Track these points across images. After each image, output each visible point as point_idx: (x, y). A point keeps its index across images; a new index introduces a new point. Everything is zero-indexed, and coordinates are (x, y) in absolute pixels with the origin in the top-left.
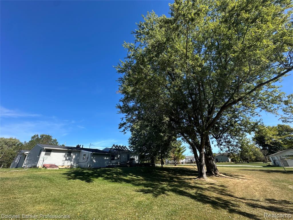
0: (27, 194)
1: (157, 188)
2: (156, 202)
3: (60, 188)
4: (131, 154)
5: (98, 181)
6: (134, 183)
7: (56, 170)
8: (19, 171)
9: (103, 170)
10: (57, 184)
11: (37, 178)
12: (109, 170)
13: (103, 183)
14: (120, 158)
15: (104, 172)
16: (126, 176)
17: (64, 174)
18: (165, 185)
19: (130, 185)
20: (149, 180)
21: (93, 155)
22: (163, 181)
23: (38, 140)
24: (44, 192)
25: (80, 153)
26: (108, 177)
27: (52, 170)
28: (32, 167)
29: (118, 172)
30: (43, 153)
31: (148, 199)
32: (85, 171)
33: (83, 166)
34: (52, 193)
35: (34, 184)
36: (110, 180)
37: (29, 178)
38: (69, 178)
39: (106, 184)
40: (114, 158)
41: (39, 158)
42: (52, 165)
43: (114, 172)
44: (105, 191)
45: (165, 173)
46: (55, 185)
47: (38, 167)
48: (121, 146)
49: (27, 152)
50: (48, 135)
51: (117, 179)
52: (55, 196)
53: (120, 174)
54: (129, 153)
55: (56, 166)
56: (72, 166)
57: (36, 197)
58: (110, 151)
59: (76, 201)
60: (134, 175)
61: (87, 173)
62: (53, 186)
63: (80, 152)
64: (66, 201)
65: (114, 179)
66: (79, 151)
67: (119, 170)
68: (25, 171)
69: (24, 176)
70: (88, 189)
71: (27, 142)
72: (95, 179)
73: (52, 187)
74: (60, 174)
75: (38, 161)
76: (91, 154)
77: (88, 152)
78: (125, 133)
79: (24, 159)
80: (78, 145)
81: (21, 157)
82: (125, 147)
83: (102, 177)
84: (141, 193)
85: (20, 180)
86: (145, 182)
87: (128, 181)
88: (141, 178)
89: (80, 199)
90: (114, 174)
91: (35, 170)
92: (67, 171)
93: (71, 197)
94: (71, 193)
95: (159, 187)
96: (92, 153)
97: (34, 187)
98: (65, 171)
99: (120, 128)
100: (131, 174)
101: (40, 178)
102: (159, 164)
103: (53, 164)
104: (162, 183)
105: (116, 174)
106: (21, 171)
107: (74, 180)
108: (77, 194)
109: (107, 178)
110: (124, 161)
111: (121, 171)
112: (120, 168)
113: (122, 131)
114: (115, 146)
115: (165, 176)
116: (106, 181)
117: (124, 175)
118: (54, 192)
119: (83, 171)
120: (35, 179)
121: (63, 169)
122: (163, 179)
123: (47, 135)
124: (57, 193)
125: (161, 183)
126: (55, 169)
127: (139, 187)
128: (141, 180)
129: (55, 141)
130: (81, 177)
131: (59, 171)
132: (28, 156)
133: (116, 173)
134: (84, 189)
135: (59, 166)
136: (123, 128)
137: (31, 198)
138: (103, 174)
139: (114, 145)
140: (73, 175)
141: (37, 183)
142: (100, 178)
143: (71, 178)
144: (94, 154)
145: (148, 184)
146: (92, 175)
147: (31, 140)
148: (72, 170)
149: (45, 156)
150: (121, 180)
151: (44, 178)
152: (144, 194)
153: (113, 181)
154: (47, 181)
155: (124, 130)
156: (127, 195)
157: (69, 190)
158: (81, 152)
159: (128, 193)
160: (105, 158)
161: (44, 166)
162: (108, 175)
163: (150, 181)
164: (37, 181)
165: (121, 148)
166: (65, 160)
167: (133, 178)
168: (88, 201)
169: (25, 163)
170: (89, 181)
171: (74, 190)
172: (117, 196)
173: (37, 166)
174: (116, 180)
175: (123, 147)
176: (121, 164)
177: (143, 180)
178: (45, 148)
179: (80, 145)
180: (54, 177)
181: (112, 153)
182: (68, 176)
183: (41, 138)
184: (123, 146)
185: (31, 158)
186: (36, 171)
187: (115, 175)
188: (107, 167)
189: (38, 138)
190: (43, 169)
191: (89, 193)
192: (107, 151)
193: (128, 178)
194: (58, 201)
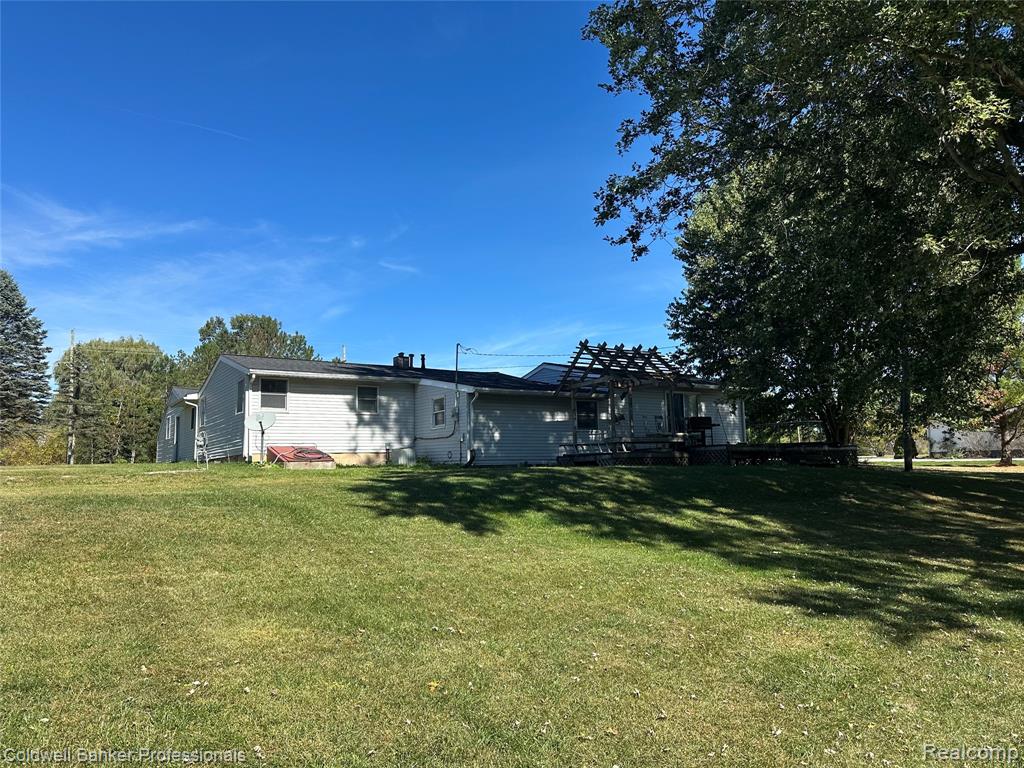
0: (203, 568)
1: (899, 591)
2: (901, 671)
3: (338, 553)
4: (692, 398)
5: (522, 529)
6: (729, 549)
7: (323, 473)
8: (180, 474)
9: (539, 478)
10: (328, 531)
11: (239, 502)
12: (575, 478)
13: (550, 539)
14: (627, 417)
15: (550, 485)
16: (675, 510)
17: (357, 489)
18: (949, 576)
19: (705, 558)
20: (823, 538)
21: (481, 402)
22: (932, 549)
23: (227, 342)
24: (272, 566)
25: (418, 394)
26: (573, 509)
27: (306, 473)
28: (225, 459)
29: (626, 486)
30: (253, 398)
31: (843, 651)
32: (452, 479)
33: (443, 458)
34: (304, 569)
35: (227, 526)
36: (587, 527)
37: (207, 500)
38: (378, 507)
39: (566, 547)
40: (596, 416)
41: (243, 417)
42: (301, 450)
43: (602, 489)
44: (562, 581)
45: (933, 502)
46: (319, 537)
47: (250, 457)
48: (628, 347)
49: (194, 397)
50: (260, 317)
51: (625, 522)
52: (320, 585)
53: (640, 497)
54: (676, 386)
55: (324, 457)
56: (391, 457)
57: (242, 584)
58: (564, 381)
59: (418, 618)
60: (724, 510)
61: (463, 486)
62: (309, 540)
63: (414, 387)
64: (372, 613)
65: (609, 521)
66: (408, 383)
67: (631, 477)
68: (199, 474)
69: (189, 493)
70: (473, 562)
71: (190, 353)
72: (510, 520)
73: (306, 543)
74: (339, 488)
75: (244, 430)
76: (471, 395)
77: (452, 386)
78: (641, 251)
79: (193, 426)
80: (401, 355)
81: (178, 418)
82: (653, 352)
83: (540, 508)
84: (788, 610)
85: (175, 508)
86: (799, 549)
87: (691, 540)
88: (774, 526)
89: (440, 610)
90: (602, 496)
91: (237, 470)
92: (371, 477)
93: (394, 600)
94: (390, 578)
95: (909, 586)
96: (470, 389)
97: (230, 542)
98: (363, 477)
99: (604, 217)
100: (701, 502)
101: (253, 503)
102: (880, 455)
103: (307, 445)
104: (923, 560)
105: (612, 500)
106: (187, 474)
107: (405, 520)
108: (421, 586)
109: (568, 518)
110: (654, 431)
111: (642, 485)
112: (636, 470)
113: (623, 241)
114: (590, 352)
115: (935, 523)
116: (563, 530)
117: (663, 506)
118: (316, 568)
119: (442, 477)
120: (230, 508)
121: (353, 466)
122: (929, 542)
123: (257, 318)
124: (329, 573)
125: (920, 563)
126: (320, 466)
127: (768, 573)
128: (774, 539)
129: (299, 341)
130: (436, 505)
131: (335, 475)
132: (202, 413)
133: (616, 493)
134: (455, 563)
135: (333, 456)
136: (626, 219)
137: (220, 588)
138: (545, 495)
139: (584, 346)
140: (396, 493)
141: (242, 524)
142: (531, 515)
143: (388, 507)
144: (482, 396)
145: (826, 565)
146: (487, 497)
147: (201, 344)
148: (392, 473)
149: (265, 409)
150: (650, 532)
151: (267, 504)
152: (808, 615)
153: (603, 535)
154: (282, 517)
155: (634, 235)
156: (695, 612)
157: (381, 562)
158: (419, 390)
159: (700, 603)
160: (548, 419)
161: (271, 456)
162: (572, 499)
163: (838, 545)
164: (239, 517)
165: (631, 360)
166: (358, 425)
167: (723, 522)
168: (476, 623)
169: (199, 443)
170: (478, 527)
171: (407, 564)
172: (634, 615)
173: (245, 454)
174: (620, 531)
175: (642, 356)
176: (639, 446)
177: (783, 538)
178: (255, 372)
179: (412, 356)
180: (309, 499)
181: (580, 390)
182: (377, 499)
183: (237, 333)
184: (637, 351)
185: (214, 421)
186: (241, 473)
187: (609, 505)
188: (561, 461)
189: (226, 332)
190: (267, 466)
191: (480, 582)
192: (550, 382)
193: (688, 519)
194: (334, 610)
